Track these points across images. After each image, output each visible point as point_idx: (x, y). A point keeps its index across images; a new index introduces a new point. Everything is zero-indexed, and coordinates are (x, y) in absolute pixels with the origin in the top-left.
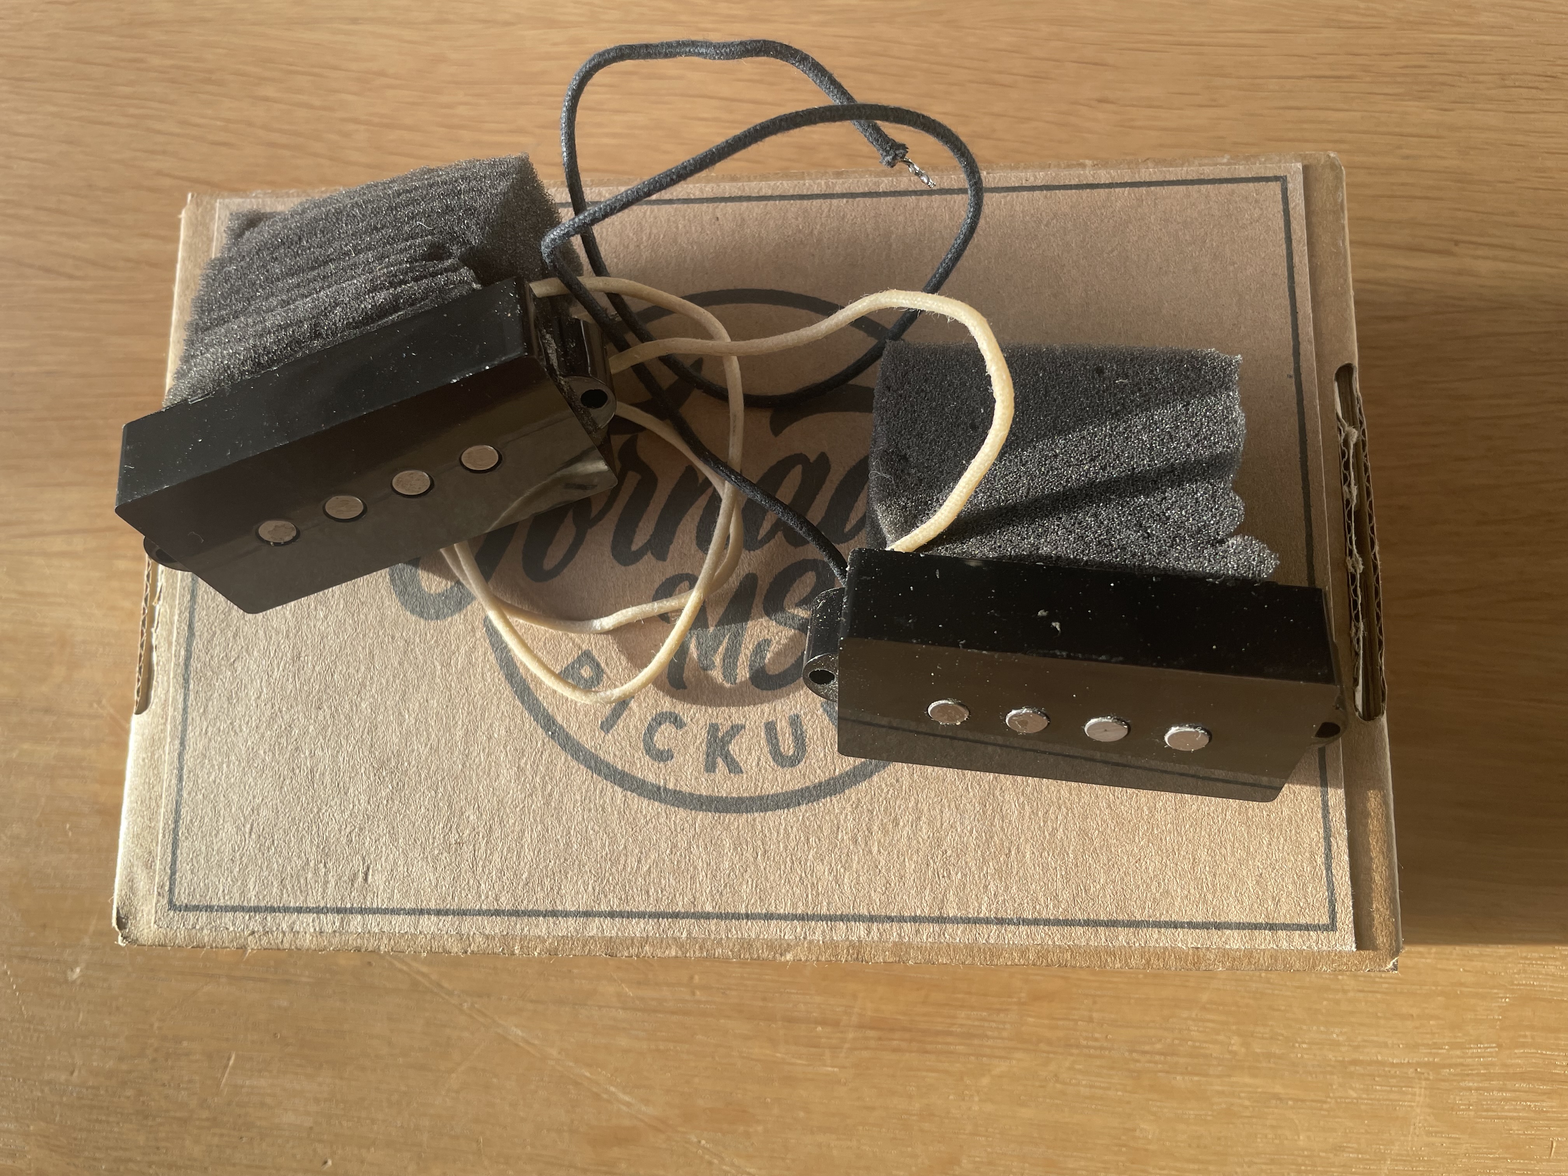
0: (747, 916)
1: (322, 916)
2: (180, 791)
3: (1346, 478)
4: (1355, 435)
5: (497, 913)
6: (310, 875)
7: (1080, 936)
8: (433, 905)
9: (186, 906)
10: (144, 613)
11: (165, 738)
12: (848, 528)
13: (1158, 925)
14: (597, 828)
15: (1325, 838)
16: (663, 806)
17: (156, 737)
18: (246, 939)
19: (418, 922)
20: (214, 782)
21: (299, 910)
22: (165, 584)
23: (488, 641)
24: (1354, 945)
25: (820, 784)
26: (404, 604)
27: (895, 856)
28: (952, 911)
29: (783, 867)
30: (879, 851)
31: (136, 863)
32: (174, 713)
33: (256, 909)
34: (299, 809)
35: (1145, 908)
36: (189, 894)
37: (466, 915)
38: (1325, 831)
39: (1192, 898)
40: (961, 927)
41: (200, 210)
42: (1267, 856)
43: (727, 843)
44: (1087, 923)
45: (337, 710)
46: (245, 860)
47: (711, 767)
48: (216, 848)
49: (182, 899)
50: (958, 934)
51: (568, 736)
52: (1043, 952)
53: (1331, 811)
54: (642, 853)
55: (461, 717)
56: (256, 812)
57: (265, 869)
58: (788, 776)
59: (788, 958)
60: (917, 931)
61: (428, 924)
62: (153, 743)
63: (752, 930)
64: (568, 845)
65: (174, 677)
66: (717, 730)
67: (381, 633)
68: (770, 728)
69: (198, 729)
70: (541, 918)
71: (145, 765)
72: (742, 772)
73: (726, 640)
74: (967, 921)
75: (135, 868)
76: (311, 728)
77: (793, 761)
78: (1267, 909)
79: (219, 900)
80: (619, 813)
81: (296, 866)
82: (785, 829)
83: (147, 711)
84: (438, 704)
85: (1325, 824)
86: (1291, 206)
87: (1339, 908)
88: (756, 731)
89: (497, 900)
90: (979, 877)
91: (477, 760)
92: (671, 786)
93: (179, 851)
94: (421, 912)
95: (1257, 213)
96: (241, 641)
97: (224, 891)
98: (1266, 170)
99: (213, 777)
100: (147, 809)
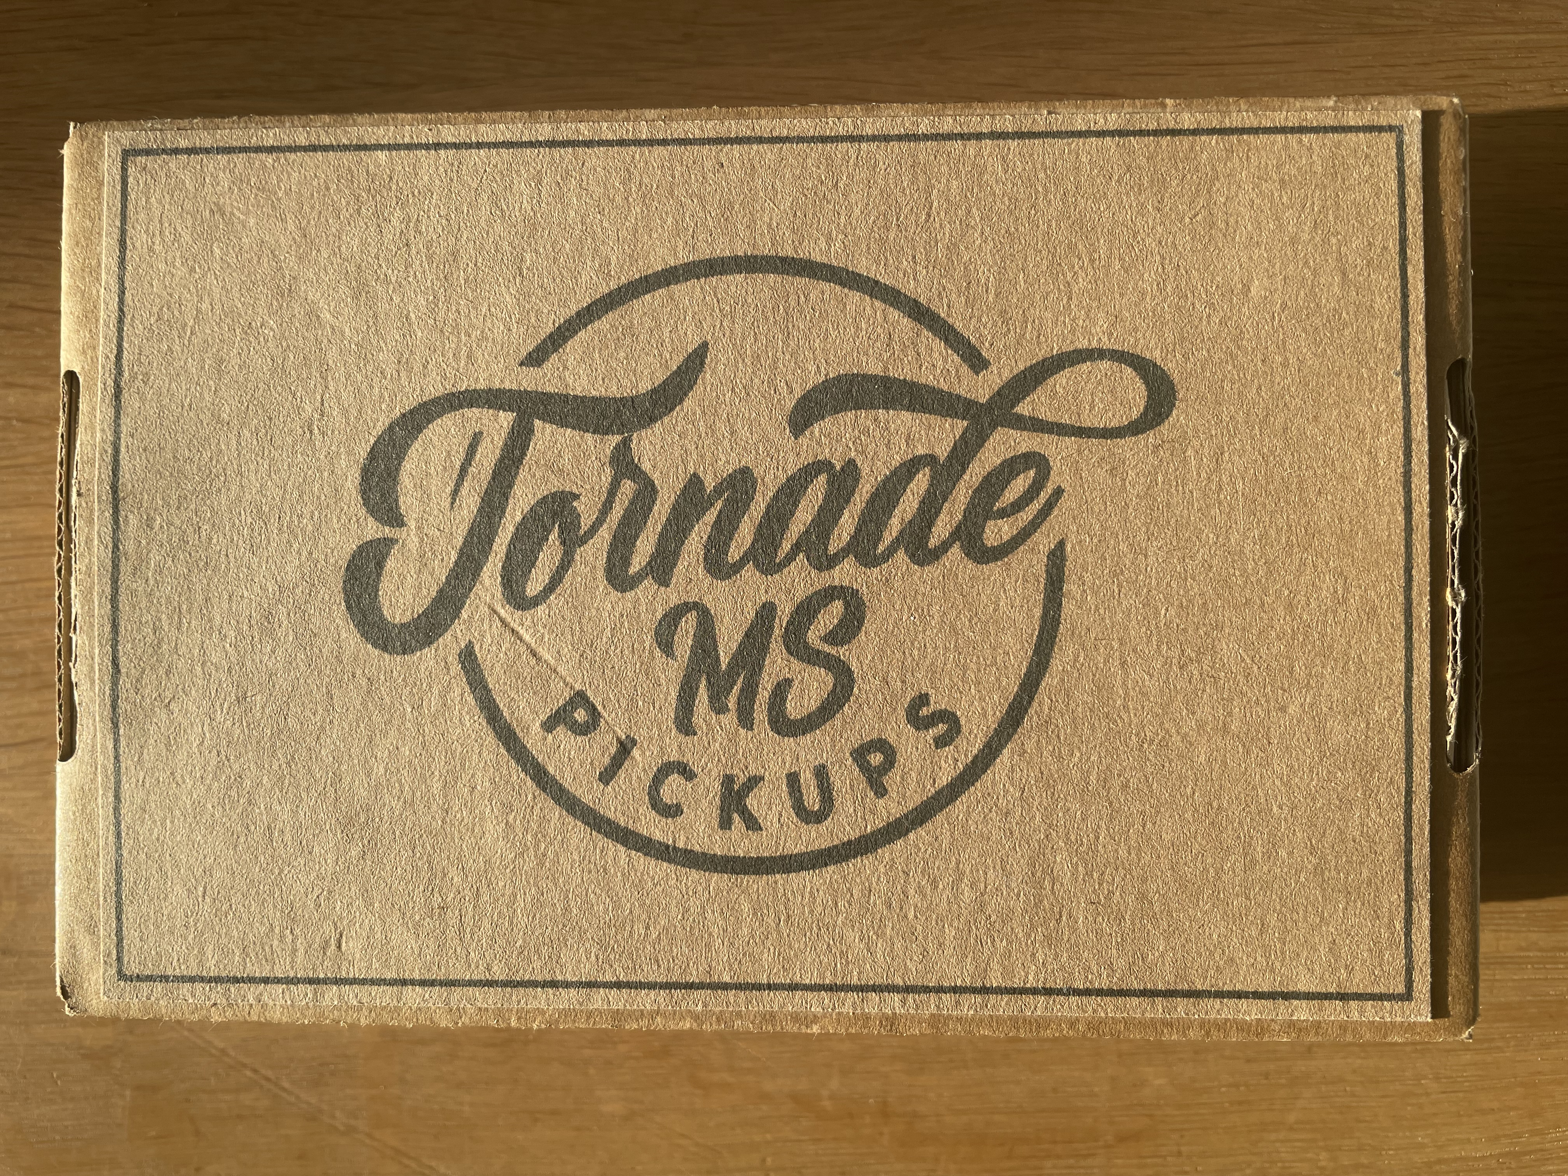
0: (770, 987)
1: (292, 987)
2: (119, 848)
4: (1464, 444)
5: (490, 984)
6: (276, 943)
7: (1135, 1007)
8: (416, 976)
9: (138, 976)
10: (59, 642)
11: (96, 789)
13: (1220, 995)
14: (598, 891)
15: (1406, 902)
16: (673, 867)
17: (86, 788)
18: (209, 1011)
19: (402, 994)
20: (158, 839)
21: (266, 981)
22: (79, 612)
23: (464, 680)
24: (1430, 1015)
25: (850, 842)
26: (365, 635)
27: (934, 923)
28: (995, 982)
29: (808, 934)
30: (916, 917)
31: (76, 928)
32: (105, 761)
33: (218, 980)
34: (257, 870)
35: (1206, 977)
36: (140, 962)
37: (454, 985)
38: (1406, 894)
39: (1258, 967)
40: (1006, 998)
41: (86, 145)
42: (1343, 922)
43: (746, 907)
44: (1144, 993)
45: (293, 758)
46: (200, 926)
47: (725, 823)
48: (166, 913)
49: (132, 968)
50: (1002, 1006)
51: (561, 788)
52: (1094, 1025)
53: (1414, 873)
54: (650, 919)
55: (439, 765)
56: (208, 873)
57: (223, 936)
58: (814, 834)
59: (814, 1030)
60: (958, 1003)
61: (413, 996)
62: (84, 795)
63: (774, 1001)
64: (567, 909)
65: (101, 721)
66: (733, 781)
67: (339, 670)
68: (793, 779)
69: (134, 780)
70: (539, 989)
71: (75, 820)
72: (761, 829)
73: (741, 679)
74: (1012, 991)
75: (76, 933)
76: (265, 779)
77: (819, 817)
78: (1339, 978)
79: (175, 970)
80: (623, 875)
81: (259, 933)
82: (811, 892)
83: (73, 758)
84: (411, 751)
85: (1407, 886)
87: (1416, 976)
88: (777, 784)
89: (489, 970)
90: (1026, 944)
91: (459, 816)
92: (681, 845)
93: (124, 917)
94: (404, 983)
95: (1366, 171)
96: (174, 679)
97: (179, 960)
98: (1379, 117)
99: (155, 834)
100: (83, 869)
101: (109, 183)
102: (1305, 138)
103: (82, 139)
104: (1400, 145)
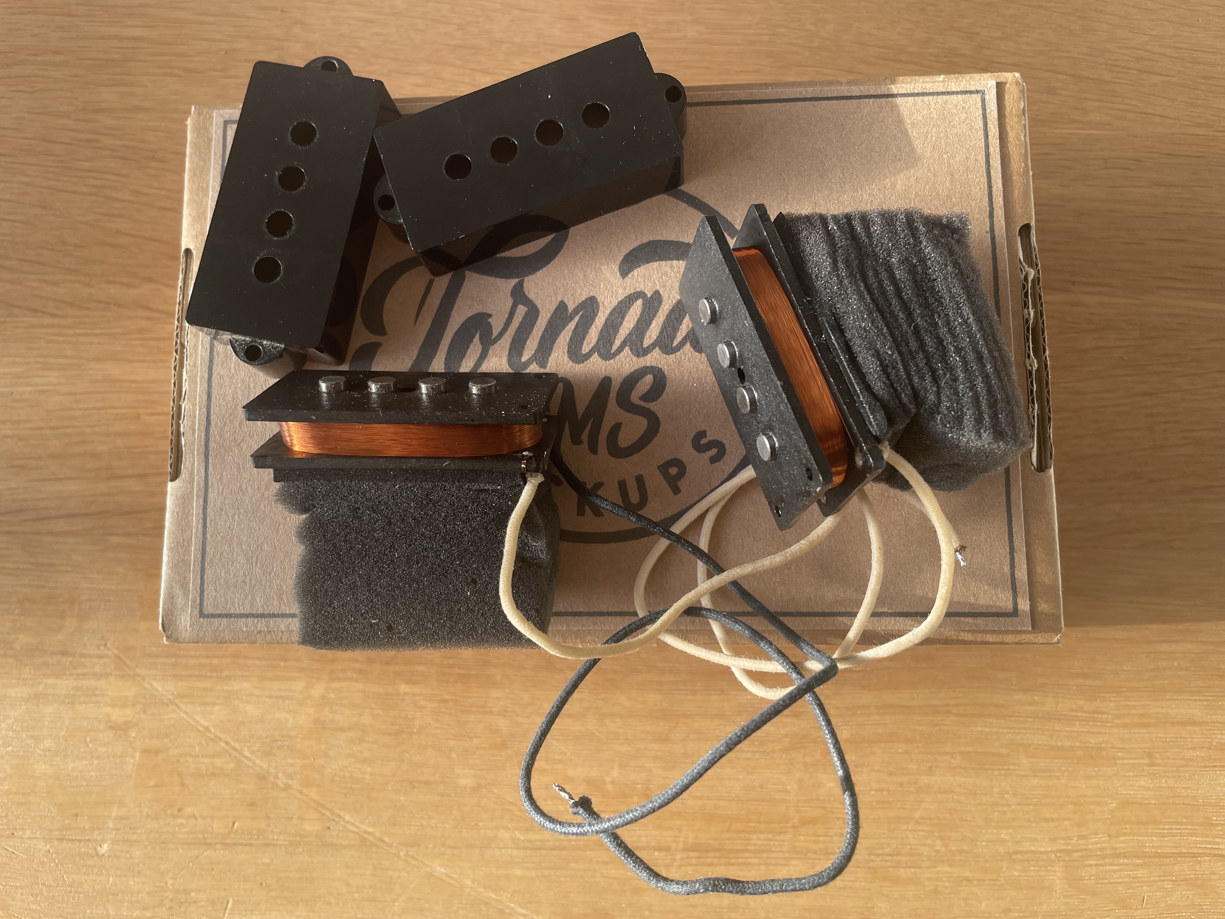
2: (204, 534)
3: (1026, 305)
4: (1032, 273)
9: (212, 614)
10: (173, 410)
11: (193, 497)
12: (675, 343)
15: (1010, 554)
17: (186, 497)
18: (255, 636)
20: (229, 528)
22: (187, 389)
24: (1030, 626)
31: (174, 585)
32: (198, 479)
33: (262, 616)
34: (290, 545)
36: (214, 606)
38: (1010, 549)
41: (201, 117)
46: (253, 582)
47: (581, 512)
48: (232, 574)
49: (209, 609)
53: (1015, 535)
56: (260, 548)
57: (267, 588)
62: (184, 501)
65: (198, 454)
68: (622, 484)
69: (216, 491)
71: (178, 517)
72: (602, 515)
73: (590, 424)
75: (174, 589)
77: (639, 507)
79: (236, 609)
83: (179, 479)
85: (1010, 544)
86: (988, 111)
87: (1020, 600)
88: (612, 487)
93: (205, 577)
95: (964, 116)
97: (238, 603)
98: (970, 85)
99: (228, 524)
100: (181, 548)
101: (215, 139)
102: (926, 99)
103: (200, 115)
104: (983, 101)
